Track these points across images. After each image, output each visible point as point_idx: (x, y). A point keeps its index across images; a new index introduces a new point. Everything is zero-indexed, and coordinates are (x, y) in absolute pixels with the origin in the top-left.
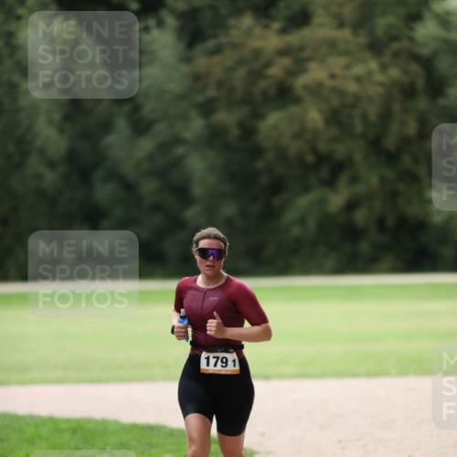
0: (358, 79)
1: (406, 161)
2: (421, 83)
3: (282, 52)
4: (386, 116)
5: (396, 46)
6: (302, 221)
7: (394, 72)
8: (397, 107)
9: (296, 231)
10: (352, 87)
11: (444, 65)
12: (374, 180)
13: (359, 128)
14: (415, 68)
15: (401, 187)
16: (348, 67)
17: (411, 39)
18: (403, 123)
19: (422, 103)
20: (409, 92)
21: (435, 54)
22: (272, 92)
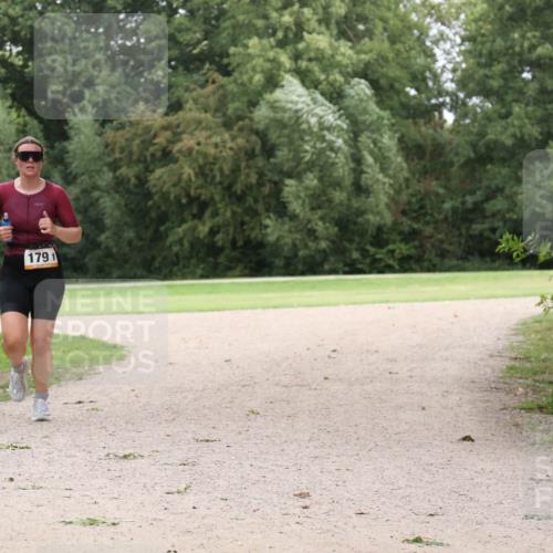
0: (216, 146)
1: (250, 200)
2: (258, 149)
3: (165, 128)
4: (236, 170)
5: (241, 123)
6: (180, 242)
7: (240, 141)
8: (243, 164)
9: (176, 249)
10: (212, 151)
11: (273, 136)
12: (228, 214)
13: (218, 179)
14: (254, 138)
15: (247, 219)
16: (209, 137)
17: (251, 119)
18: (248, 175)
19: (260, 162)
20: (251, 155)
21: (267, 128)
22: (159, 154)
